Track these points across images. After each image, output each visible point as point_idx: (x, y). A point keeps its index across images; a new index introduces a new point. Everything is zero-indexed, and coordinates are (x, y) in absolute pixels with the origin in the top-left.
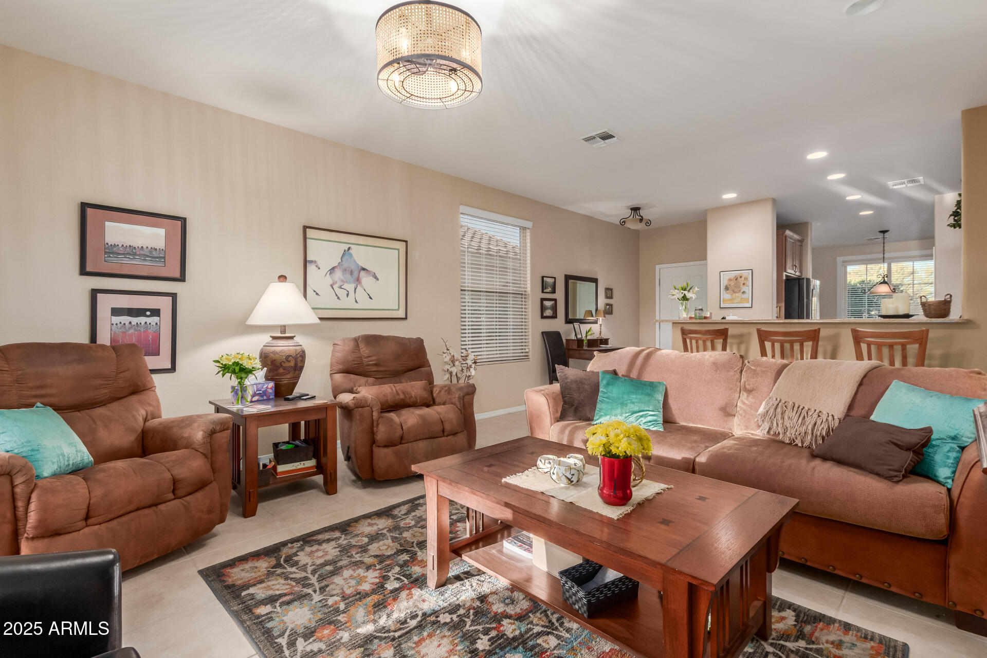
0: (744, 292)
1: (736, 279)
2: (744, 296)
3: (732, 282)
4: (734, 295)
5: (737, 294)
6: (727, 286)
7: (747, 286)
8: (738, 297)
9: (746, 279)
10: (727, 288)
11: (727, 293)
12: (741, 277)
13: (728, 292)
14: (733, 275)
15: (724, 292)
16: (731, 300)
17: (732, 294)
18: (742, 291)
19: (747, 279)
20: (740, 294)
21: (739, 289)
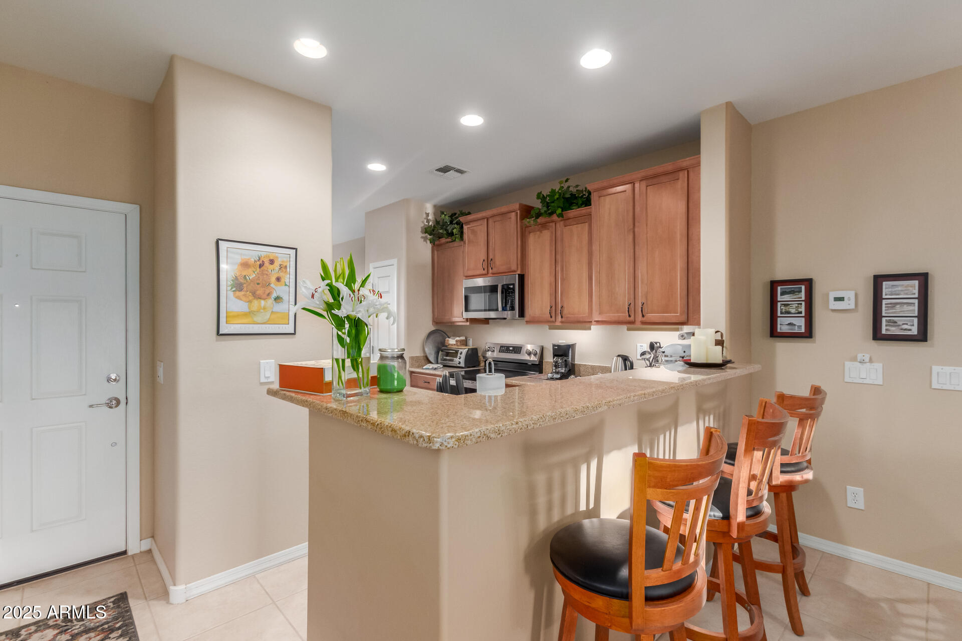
0: (278, 299)
1: (261, 266)
2: (280, 308)
3: (250, 270)
4: (256, 303)
5: (263, 302)
6: (236, 278)
7: (286, 285)
8: (264, 308)
9: (283, 268)
10: (238, 286)
11: (238, 298)
12: (272, 262)
13: (238, 293)
14: (252, 253)
15: (231, 294)
16: (249, 314)
17: (250, 302)
18: (274, 295)
19: (286, 267)
20: (270, 301)
21: (267, 292)
